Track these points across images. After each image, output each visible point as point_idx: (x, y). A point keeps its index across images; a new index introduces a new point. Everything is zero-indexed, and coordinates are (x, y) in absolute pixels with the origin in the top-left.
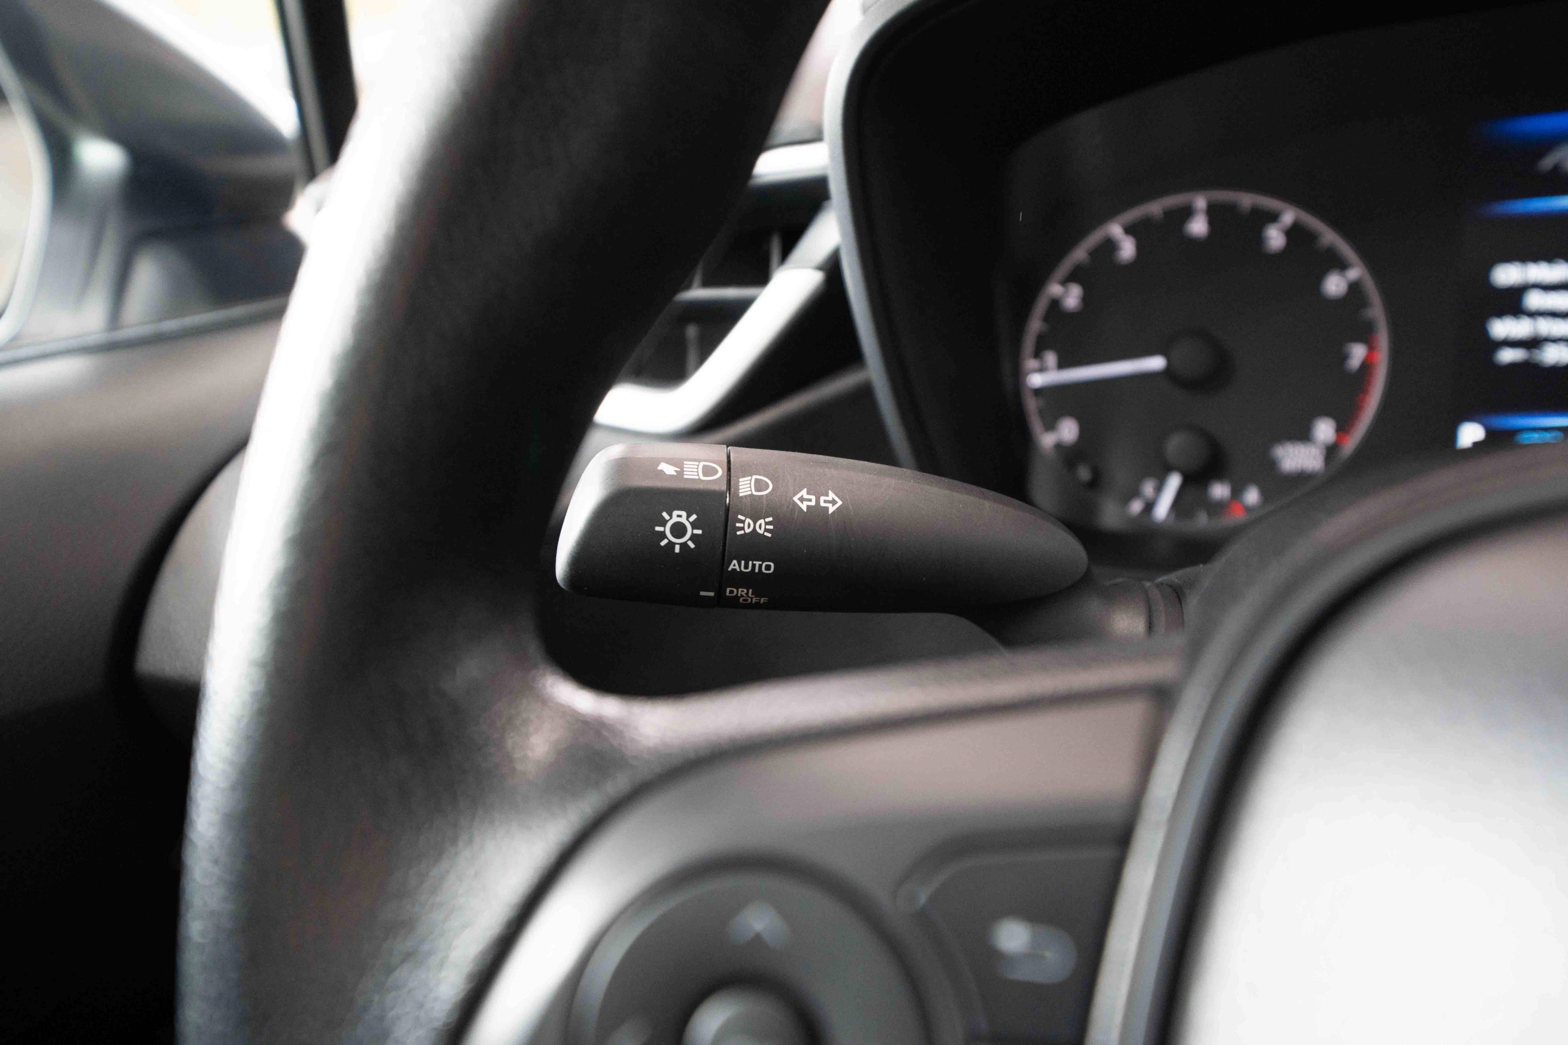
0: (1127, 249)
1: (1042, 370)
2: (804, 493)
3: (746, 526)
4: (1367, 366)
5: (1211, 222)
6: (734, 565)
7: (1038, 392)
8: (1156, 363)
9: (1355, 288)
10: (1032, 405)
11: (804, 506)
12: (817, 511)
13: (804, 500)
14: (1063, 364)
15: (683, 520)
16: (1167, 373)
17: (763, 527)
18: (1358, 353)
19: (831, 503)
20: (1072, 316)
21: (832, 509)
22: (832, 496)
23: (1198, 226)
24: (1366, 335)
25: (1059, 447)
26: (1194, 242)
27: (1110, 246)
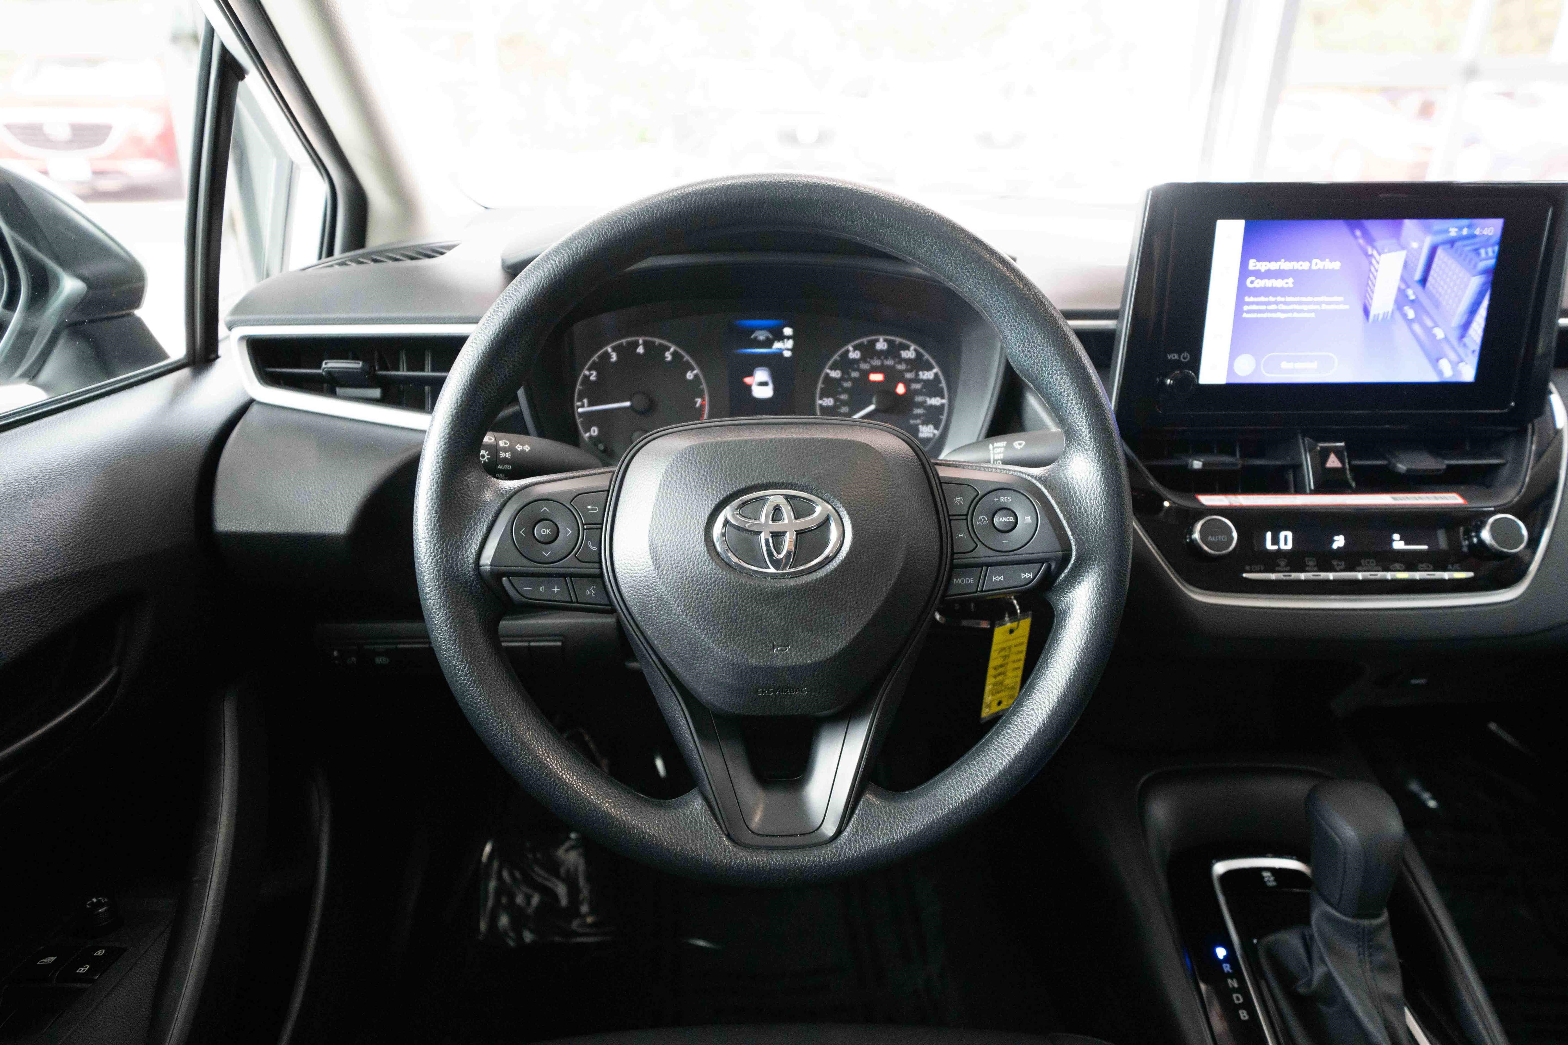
0: (614, 357)
1: (583, 406)
2: (518, 445)
3: (502, 455)
4: (702, 406)
5: (645, 348)
6: (499, 467)
7: (582, 415)
8: (627, 404)
9: (696, 376)
10: (579, 421)
11: (519, 449)
12: (523, 451)
13: (519, 448)
14: (590, 405)
15: (484, 453)
16: (631, 407)
17: (508, 455)
18: (699, 401)
19: (527, 448)
20: (593, 382)
21: (527, 450)
22: (527, 446)
23: (640, 350)
24: (701, 395)
25: (591, 437)
26: (639, 354)
27: (607, 355)
